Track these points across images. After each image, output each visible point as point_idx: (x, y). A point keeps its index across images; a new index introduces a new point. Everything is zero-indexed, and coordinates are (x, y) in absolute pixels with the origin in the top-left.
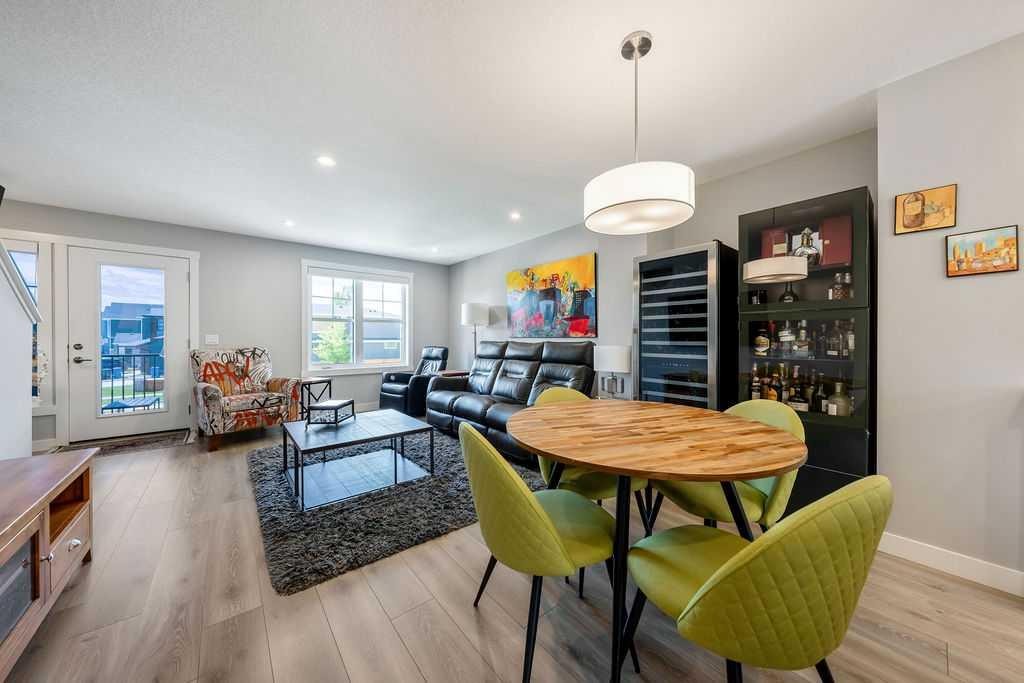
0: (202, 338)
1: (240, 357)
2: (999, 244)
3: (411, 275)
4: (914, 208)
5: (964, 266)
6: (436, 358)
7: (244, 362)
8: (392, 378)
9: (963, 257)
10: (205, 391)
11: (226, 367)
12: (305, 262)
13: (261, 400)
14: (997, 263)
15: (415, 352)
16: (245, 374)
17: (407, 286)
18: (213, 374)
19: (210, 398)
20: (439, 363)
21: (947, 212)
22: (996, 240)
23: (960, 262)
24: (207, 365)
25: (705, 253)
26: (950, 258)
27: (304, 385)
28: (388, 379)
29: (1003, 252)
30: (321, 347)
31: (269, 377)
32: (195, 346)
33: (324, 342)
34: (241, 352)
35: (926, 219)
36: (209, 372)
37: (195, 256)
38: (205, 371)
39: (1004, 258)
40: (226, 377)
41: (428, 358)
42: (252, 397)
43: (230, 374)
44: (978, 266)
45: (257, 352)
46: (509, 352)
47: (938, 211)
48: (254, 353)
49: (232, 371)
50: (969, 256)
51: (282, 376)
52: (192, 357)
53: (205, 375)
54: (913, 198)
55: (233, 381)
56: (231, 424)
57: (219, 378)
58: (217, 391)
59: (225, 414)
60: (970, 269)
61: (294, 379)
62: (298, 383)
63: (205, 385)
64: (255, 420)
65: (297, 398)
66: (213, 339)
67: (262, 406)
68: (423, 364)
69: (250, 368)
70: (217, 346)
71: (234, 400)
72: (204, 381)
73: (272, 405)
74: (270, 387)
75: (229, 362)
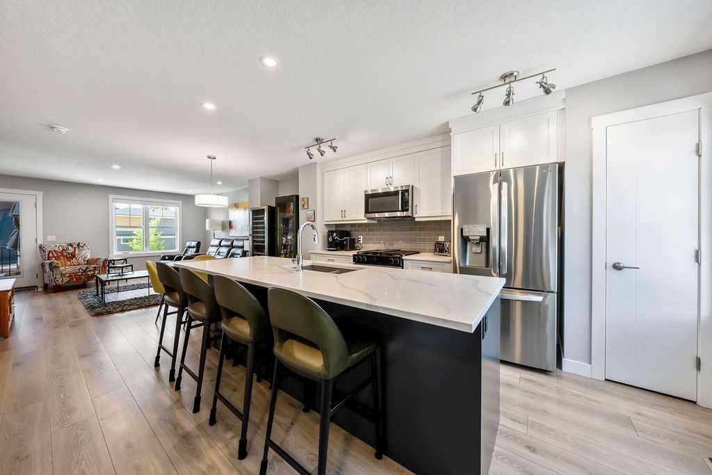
0: (45, 238)
1: (70, 248)
3: (180, 203)
6: (193, 247)
7: (73, 250)
8: (167, 258)
10: (50, 264)
11: (61, 253)
12: (111, 197)
13: (84, 268)
14: (312, 219)
15: (183, 244)
16: (73, 256)
17: (178, 208)
18: (54, 256)
19: (53, 267)
20: (195, 249)
22: (312, 213)
24: (50, 252)
25: (264, 210)
27: (111, 261)
28: (164, 258)
29: (313, 216)
30: (135, 241)
31: (89, 257)
32: (40, 242)
33: (138, 237)
34: (71, 245)
35: (304, 206)
36: (51, 255)
37: (40, 194)
38: (48, 255)
40: (62, 258)
41: (189, 247)
42: (79, 267)
43: (64, 256)
45: (81, 244)
46: (223, 243)
47: (306, 204)
48: (78, 245)
49: (65, 254)
51: (96, 257)
52: (40, 248)
53: (48, 256)
55: (66, 261)
56: (66, 280)
57: (57, 258)
58: (58, 264)
59: (63, 275)
60: (309, 220)
61: (103, 258)
62: (106, 260)
63: (48, 261)
64: (81, 279)
65: (105, 267)
66: (51, 238)
67: (84, 271)
68: (186, 250)
69: (76, 253)
70: (55, 241)
71: (67, 268)
72: (48, 259)
73: (90, 271)
74: (89, 262)
75: (63, 250)
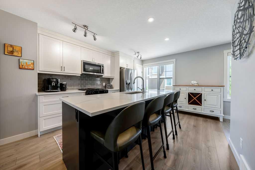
2: (30, 63)
4: (11, 49)
5: (23, 67)
9: (23, 64)
14: (30, 67)
21: (19, 53)
22: (30, 62)
23: (22, 66)
26: (20, 64)
29: (31, 65)
35: (14, 53)
39: (31, 67)
44: (26, 67)
47: (17, 52)
50: (24, 65)
54: (10, 46)
60: (25, 68)
